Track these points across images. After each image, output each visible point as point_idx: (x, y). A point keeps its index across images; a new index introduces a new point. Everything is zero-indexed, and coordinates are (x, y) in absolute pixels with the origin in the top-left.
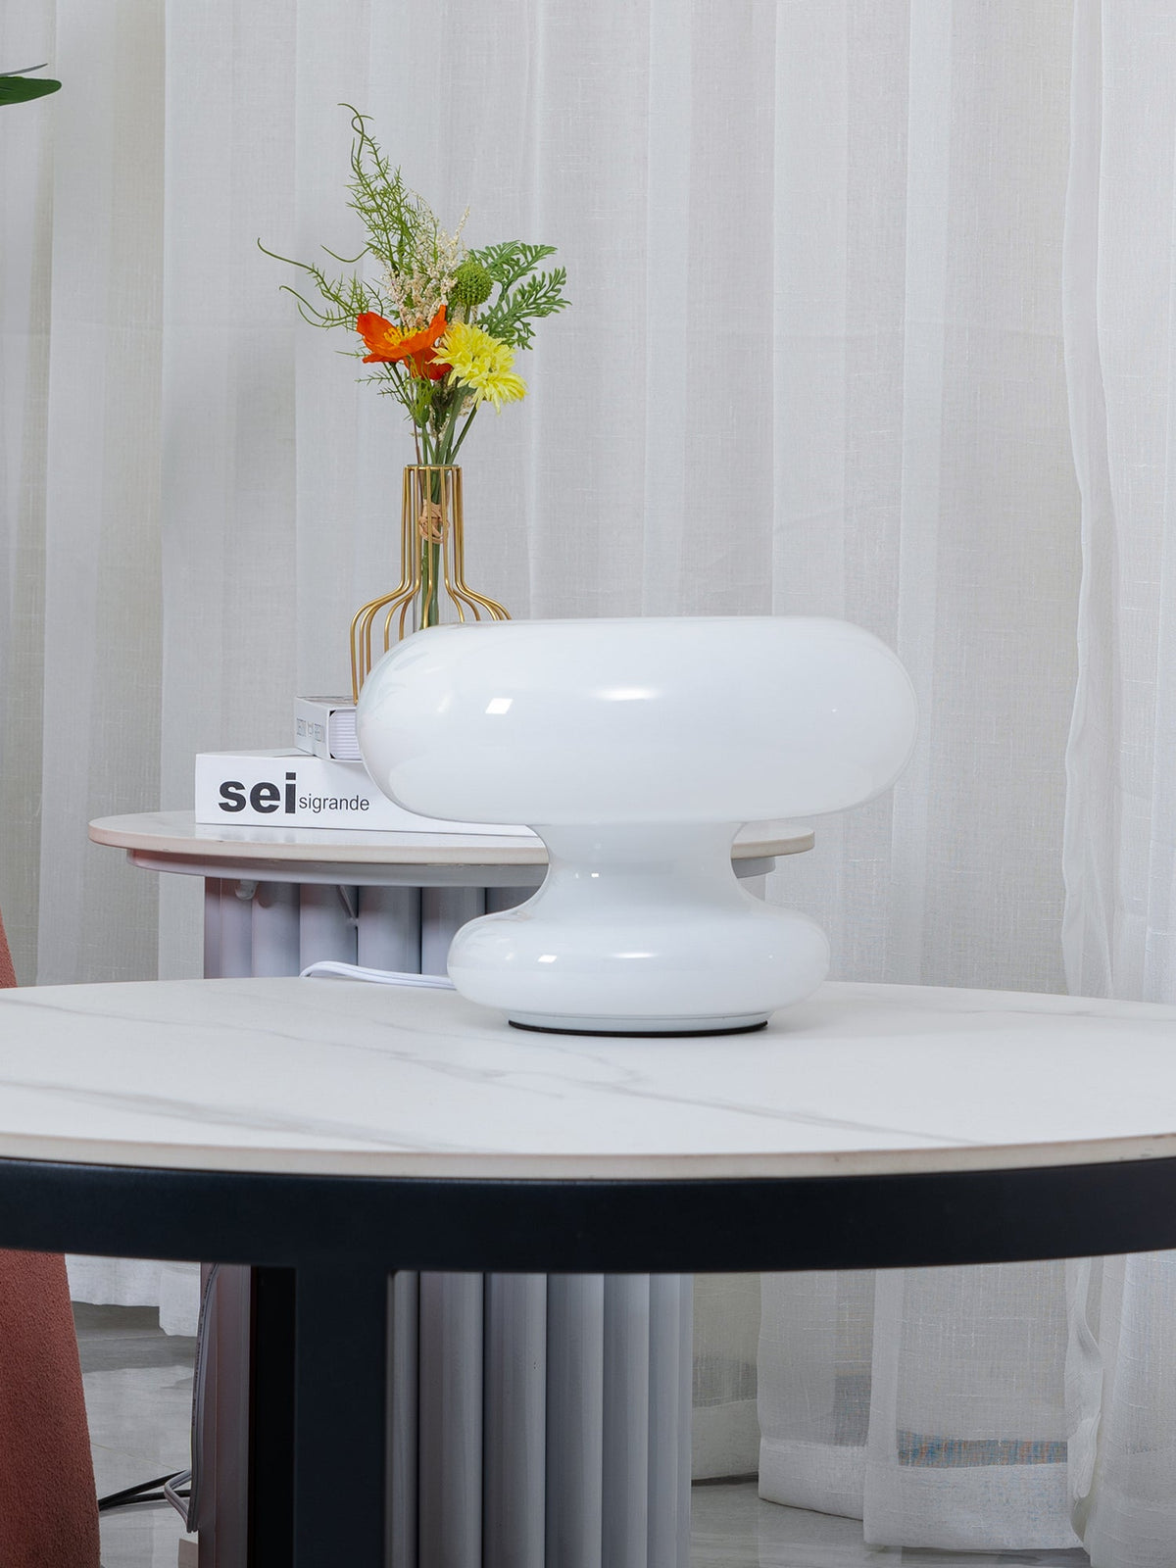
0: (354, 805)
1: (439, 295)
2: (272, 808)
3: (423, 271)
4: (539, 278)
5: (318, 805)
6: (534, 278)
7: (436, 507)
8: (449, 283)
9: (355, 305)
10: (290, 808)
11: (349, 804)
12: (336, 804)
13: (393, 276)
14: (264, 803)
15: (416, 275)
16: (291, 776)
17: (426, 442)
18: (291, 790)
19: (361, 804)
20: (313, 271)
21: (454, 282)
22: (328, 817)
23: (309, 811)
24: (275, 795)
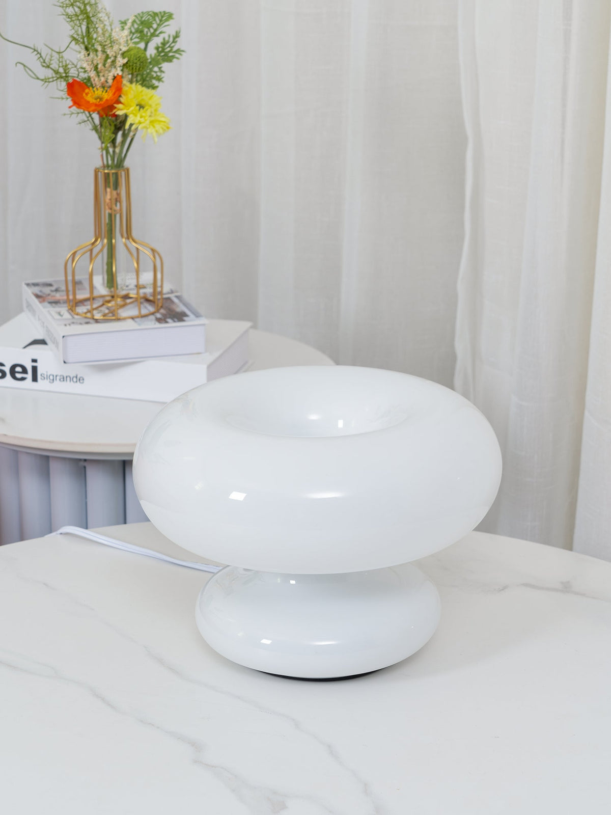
0: (75, 379)
1: (115, 67)
2: (23, 379)
3: (104, 51)
4: (167, 39)
5: (53, 379)
6: (164, 39)
7: (115, 193)
8: (121, 61)
9: (61, 70)
10: (35, 379)
11: (71, 379)
12: (63, 379)
13: (87, 55)
14: (18, 376)
15: (100, 54)
16: (34, 361)
17: (107, 152)
18: (35, 369)
19: (79, 379)
20: (35, 50)
21: (125, 60)
22: (58, 386)
23: (46, 382)
24: (25, 371)
